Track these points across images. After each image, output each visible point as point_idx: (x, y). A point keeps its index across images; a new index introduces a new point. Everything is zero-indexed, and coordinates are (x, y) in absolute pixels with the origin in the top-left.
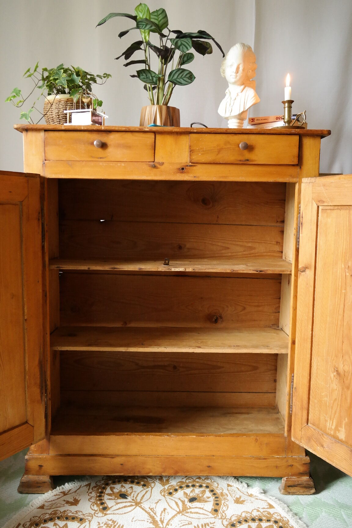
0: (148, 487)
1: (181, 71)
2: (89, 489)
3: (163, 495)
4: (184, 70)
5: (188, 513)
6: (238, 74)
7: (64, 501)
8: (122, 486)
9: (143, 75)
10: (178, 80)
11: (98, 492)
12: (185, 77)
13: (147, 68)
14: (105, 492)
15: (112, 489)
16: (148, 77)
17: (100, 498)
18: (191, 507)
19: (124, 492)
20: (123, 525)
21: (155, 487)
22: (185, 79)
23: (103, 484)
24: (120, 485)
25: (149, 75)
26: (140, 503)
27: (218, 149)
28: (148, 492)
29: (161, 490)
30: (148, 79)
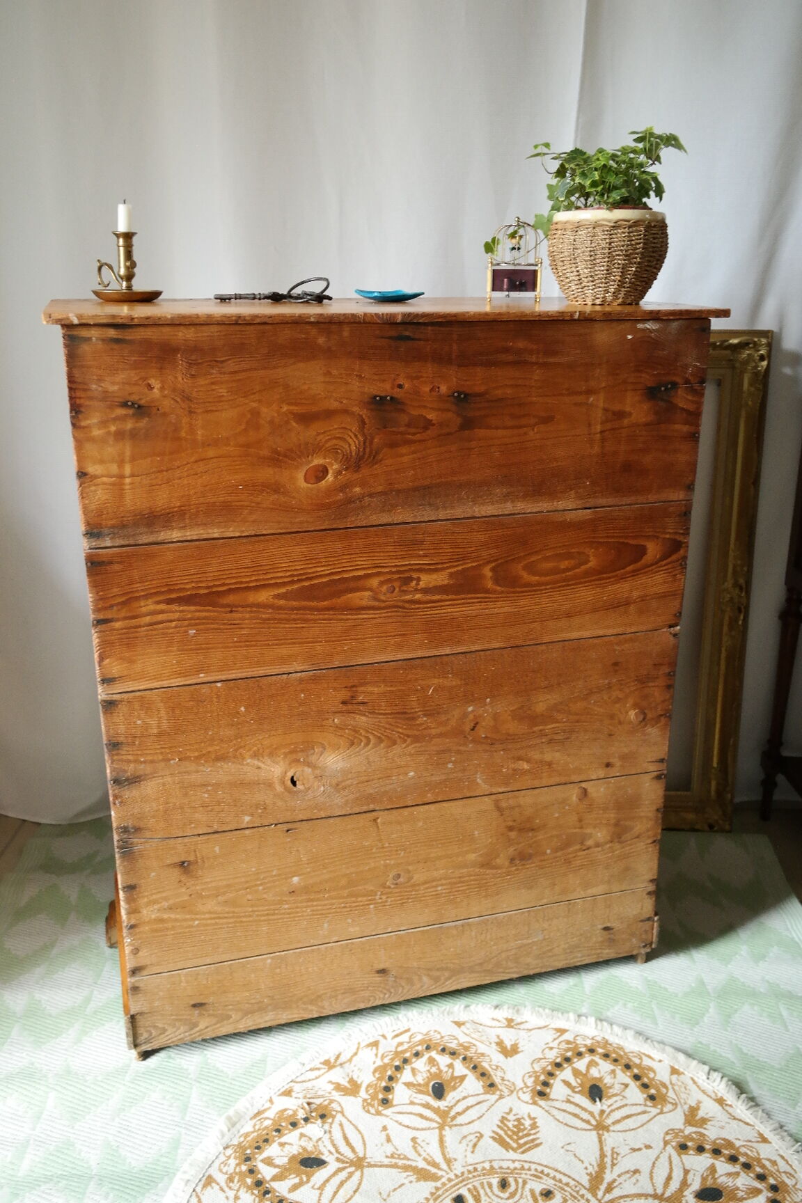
0: (654, 1106)
3: (667, 1139)
19: (606, 1084)
20: (541, 1144)
23: (586, 1046)
24: (612, 1067)
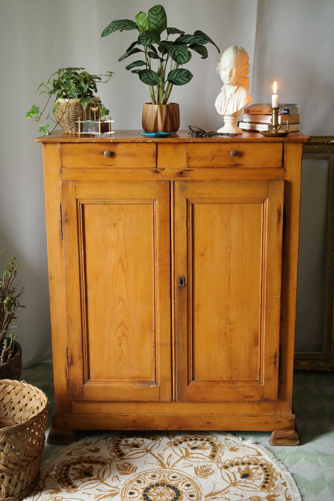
1: (179, 71)
2: (107, 442)
4: (182, 70)
5: (190, 457)
6: (231, 78)
7: (87, 449)
8: (135, 439)
9: (144, 76)
10: (177, 79)
11: (114, 444)
12: (183, 76)
13: (148, 69)
14: (120, 444)
15: (126, 441)
16: (149, 76)
17: (117, 447)
18: (193, 453)
21: (162, 440)
22: (183, 78)
25: (150, 75)
26: (150, 450)
27: (212, 156)
28: (157, 444)
29: (168, 443)
30: (149, 79)
